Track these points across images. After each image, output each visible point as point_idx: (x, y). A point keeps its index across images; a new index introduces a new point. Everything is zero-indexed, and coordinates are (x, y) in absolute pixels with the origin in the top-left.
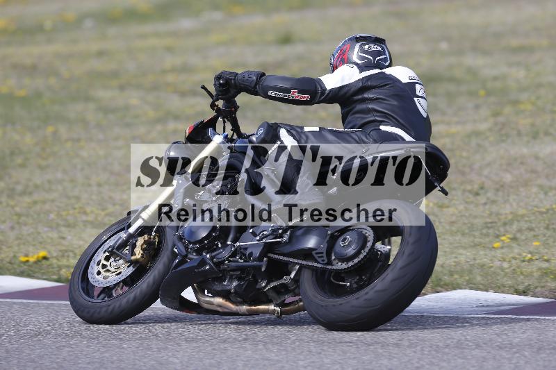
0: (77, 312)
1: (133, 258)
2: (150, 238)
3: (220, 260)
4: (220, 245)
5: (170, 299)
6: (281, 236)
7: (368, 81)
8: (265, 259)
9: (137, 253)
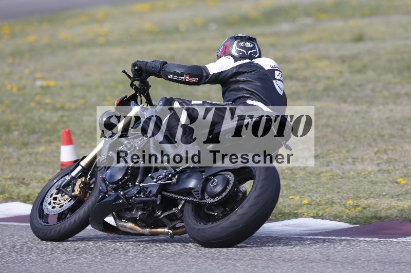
0: (35, 233)
1: (73, 194)
2: (86, 180)
3: (130, 196)
4: (130, 186)
5: (96, 224)
6: (171, 179)
7: (239, 68)
8: (159, 196)
9: (76, 190)
